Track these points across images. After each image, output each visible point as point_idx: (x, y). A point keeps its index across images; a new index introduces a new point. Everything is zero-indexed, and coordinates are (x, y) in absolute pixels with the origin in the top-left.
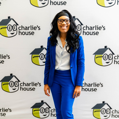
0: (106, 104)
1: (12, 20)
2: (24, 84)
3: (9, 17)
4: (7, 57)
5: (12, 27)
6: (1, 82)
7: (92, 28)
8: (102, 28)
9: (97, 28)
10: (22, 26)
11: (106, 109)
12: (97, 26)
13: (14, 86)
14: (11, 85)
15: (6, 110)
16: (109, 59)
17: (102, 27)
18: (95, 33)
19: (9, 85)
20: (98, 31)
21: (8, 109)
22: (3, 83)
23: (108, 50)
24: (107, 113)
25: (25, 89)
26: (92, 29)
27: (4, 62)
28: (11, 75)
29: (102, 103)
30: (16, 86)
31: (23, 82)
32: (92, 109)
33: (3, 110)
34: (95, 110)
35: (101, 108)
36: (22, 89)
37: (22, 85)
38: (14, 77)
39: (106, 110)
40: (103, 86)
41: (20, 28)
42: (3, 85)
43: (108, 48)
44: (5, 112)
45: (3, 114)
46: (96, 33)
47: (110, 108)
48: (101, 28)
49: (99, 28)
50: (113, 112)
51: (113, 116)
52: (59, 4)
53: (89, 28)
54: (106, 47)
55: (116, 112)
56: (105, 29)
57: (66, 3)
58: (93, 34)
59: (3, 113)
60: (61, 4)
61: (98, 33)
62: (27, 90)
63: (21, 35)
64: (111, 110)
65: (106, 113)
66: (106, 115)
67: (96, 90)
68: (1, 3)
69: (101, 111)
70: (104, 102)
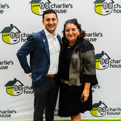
0: (102, 103)
1: (14, 28)
2: (28, 88)
3: (11, 25)
4: (11, 63)
5: (15, 34)
6: (6, 87)
7: (90, 35)
9: (95, 35)
10: (24, 33)
11: (102, 108)
12: (95, 33)
13: (18, 90)
14: (16, 89)
15: (11, 112)
17: (99, 33)
18: (93, 39)
19: (13, 89)
21: (13, 111)
22: (8, 87)
24: (103, 111)
25: (28, 92)
27: (8, 67)
28: (15, 79)
29: (99, 102)
30: (19, 90)
31: (27, 86)
33: (9, 112)
35: (98, 107)
36: (25, 92)
37: (25, 88)
38: (18, 82)
40: (100, 87)
41: (23, 36)
42: (8, 89)
44: (10, 114)
45: (9, 116)
48: (99, 35)
50: (109, 110)
52: (59, 12)
54: (103, 52)
55: (111, 110)
56: (102, 35)
57: (66, 11)
58: (91, 40)
59: (8, 114)
61: (96, 40)
62: (31, 93)
63: (24, 41)
64: (107, 109)
65: (102, 111)
66: (102, 113)
67: (94, 91)
68: (3, 11)
69: (98, 110)
70: (100, 102)
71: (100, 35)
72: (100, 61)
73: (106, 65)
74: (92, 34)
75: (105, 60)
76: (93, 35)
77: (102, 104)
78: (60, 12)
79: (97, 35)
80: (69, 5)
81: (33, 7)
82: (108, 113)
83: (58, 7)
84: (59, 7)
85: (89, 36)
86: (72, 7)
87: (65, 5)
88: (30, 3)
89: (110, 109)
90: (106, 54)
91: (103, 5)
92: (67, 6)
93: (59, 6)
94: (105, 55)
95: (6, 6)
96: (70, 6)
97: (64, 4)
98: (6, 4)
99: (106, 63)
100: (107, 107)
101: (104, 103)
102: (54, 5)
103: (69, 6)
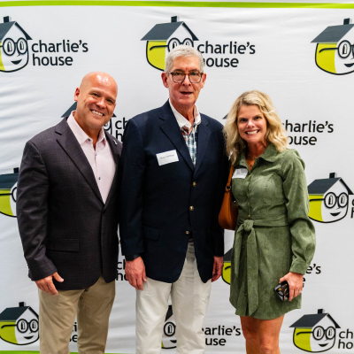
0: (325, 314)
7: (299, 127)
8: (327, 129)
9: (312, 127)
11: (325, 328)
12: (312, 123)
16: (339, 205)
17: (324, 124)
18: (308, 139)
20: (316, 134)
23: (338, 183)
24: (327, 338)
26: (299, 131)
29: (316, 312)
32: (291, 326)
34: (298, 330)
35: (313, 326)
36: (120, 276)
39: (325, 331)
40: (320, 272)
43: (337, 179)
46: (310, 140)
47: (334, 326)
48: (323, 128)
49: (319, 128)
50: (343, 335)
51: (342, 345)
52: (219, 63)
53: (294, 126)
54: (332, 175)
55: (349, 335)
56: (332, 130)
57: (237, 62)
58: (303, 142)
60: (224, 64)
61: (316, 140)
64: (338, 331)
65: (325, 338)
66: (323, 341)
68: (72, 60)
69: (313, 332)
70: (320, 311)
71: (326, 127)
72: (324, 200)
73: (340, 210)
74: (304, 125)
75: (337, 198)
76: (307, 128)
77: (326, 317)
78: (221, 65)
79: (318, 128)
80: (246, 45)
81: (151, 49)
82: (340, 343)
83: (218, 51)
84: (220, 52)
85: (297, 129)
86: (254, 52)
87: (235, 46)
88: (143, 39)
89: (348, 332)
90: (342, 181)
91: (338, 49)
92: (240, 49)
93: (220, 49)
94: (338, 182)
95: (81, 46)
96: (248, 48)
97: (233, 44)
98: (80, 41)
99: (339, 206)
100: (337, 326)
101: (329, 316)
102: (207, 46)
103: (245, 49)
